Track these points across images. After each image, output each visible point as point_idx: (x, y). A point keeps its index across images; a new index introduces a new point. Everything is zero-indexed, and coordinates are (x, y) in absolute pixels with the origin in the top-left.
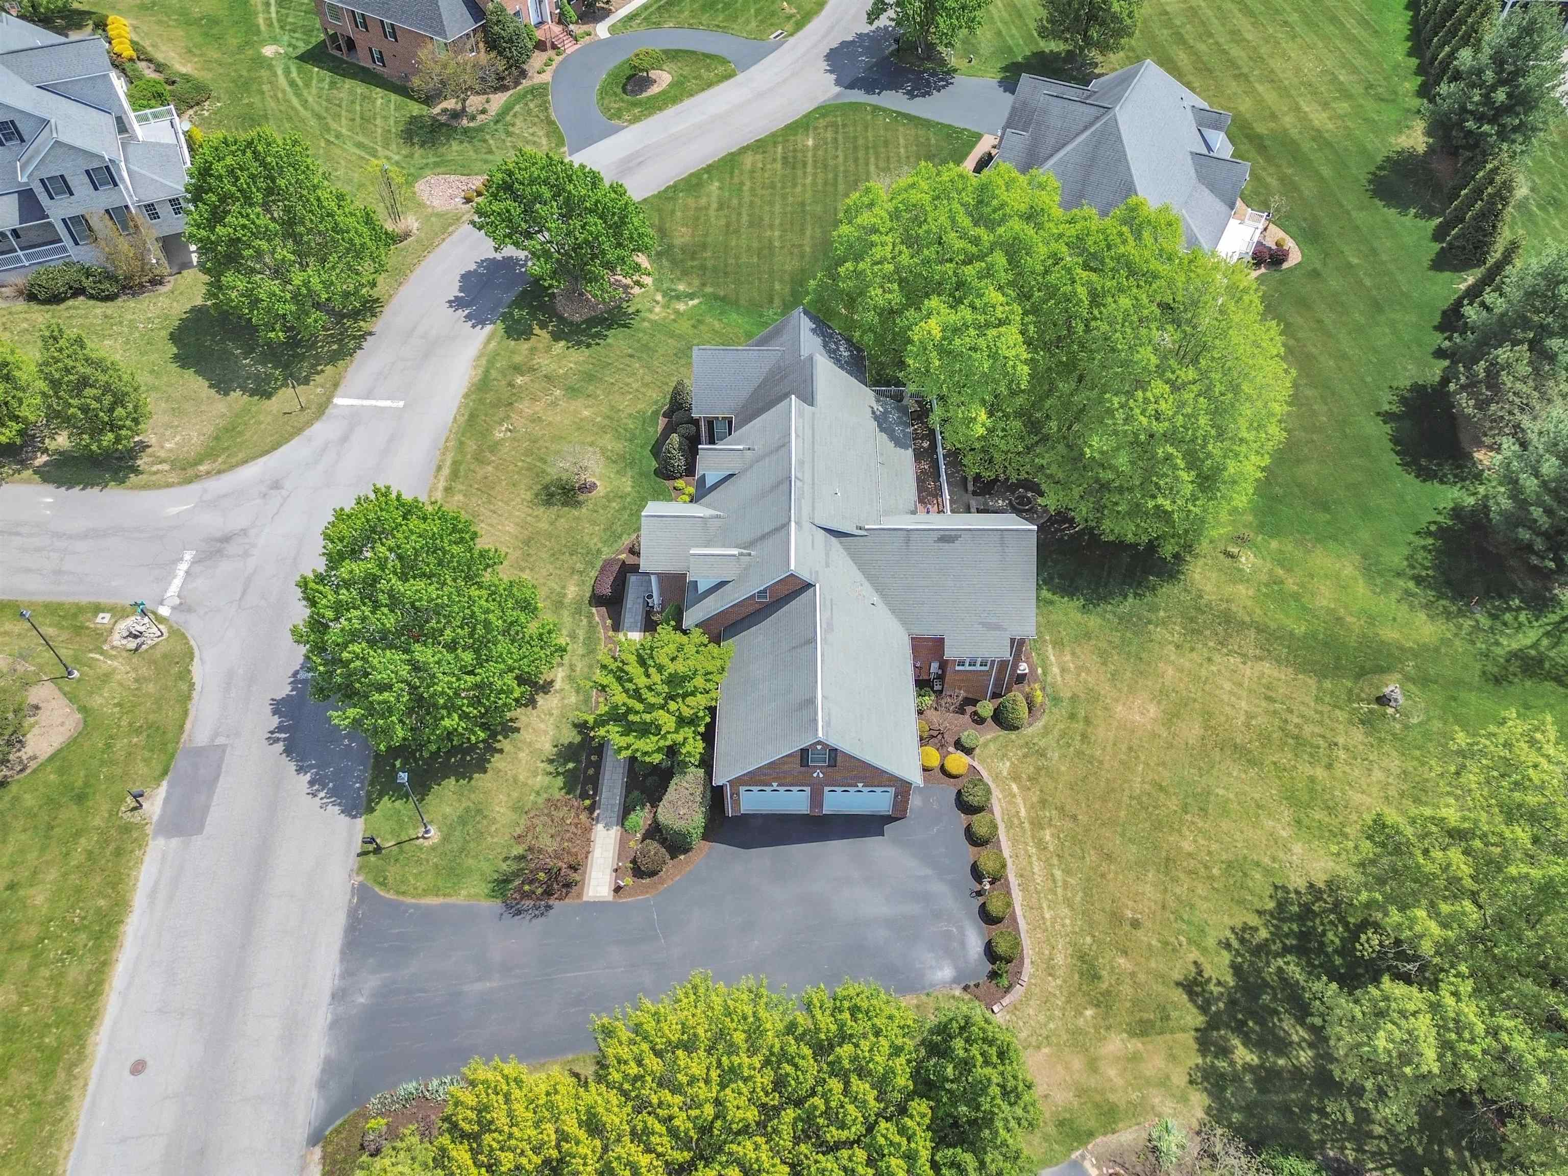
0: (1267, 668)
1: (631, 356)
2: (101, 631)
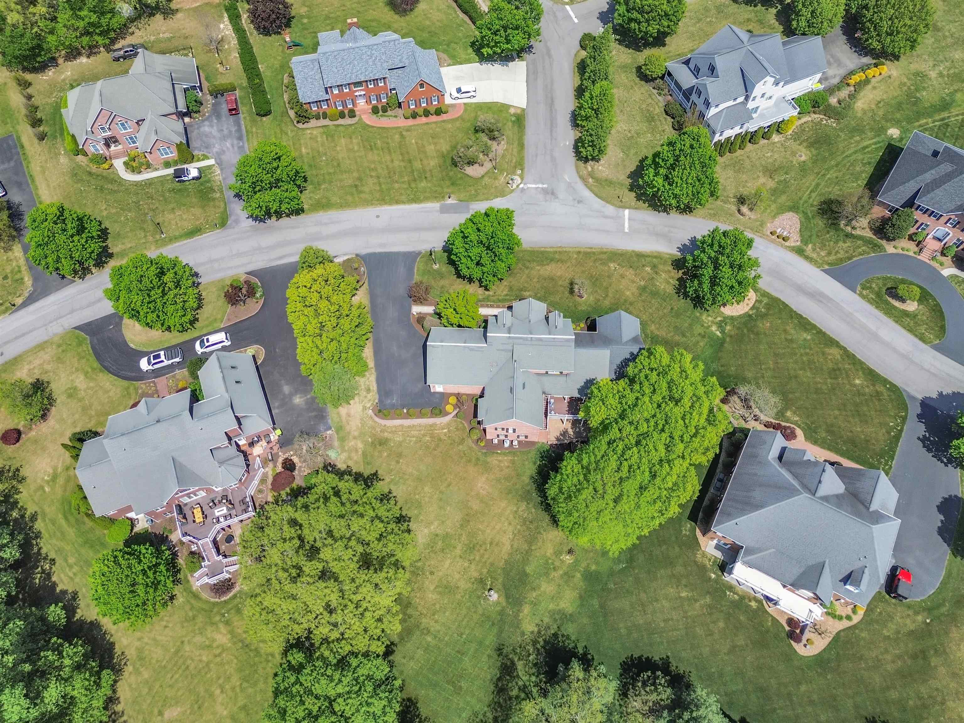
0: (507, 547)
1: (672, 309)
2: (514, 173)
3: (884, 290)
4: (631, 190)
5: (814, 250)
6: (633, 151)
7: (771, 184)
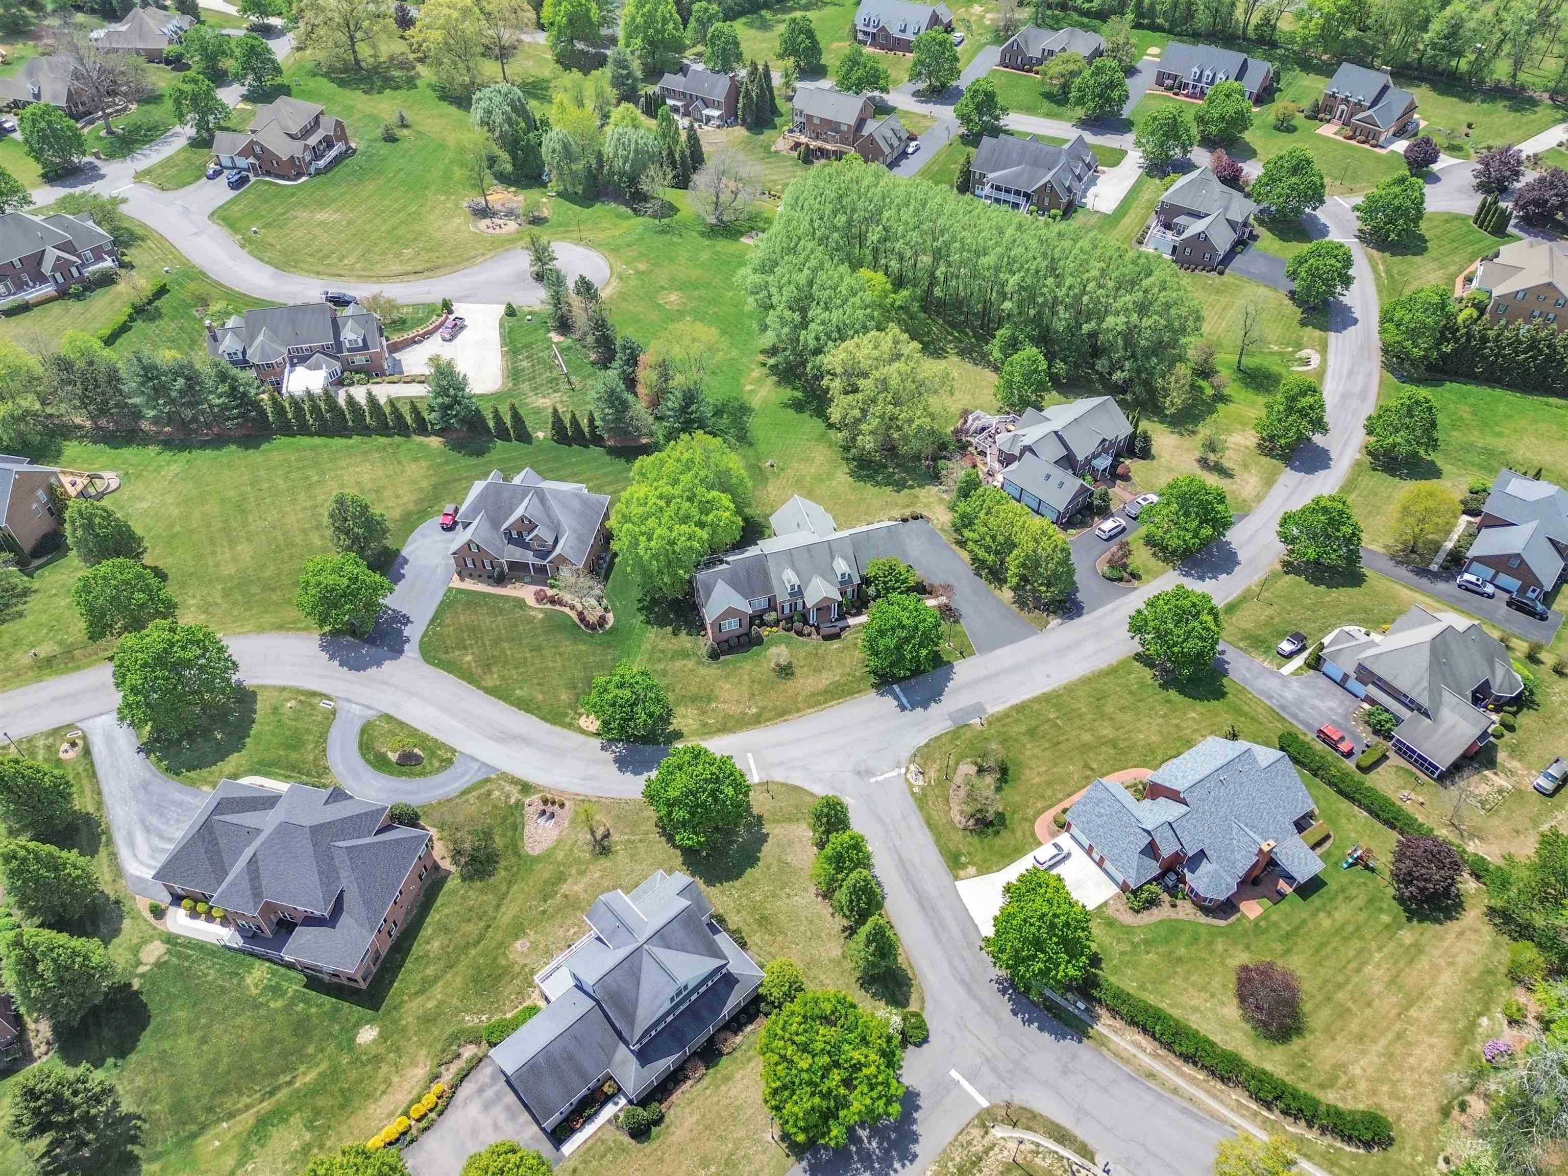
2: (923, 788)
3: (425, 762)
4: (760, 818)
5: (508, 796)
6: (774, 868)
7: (565, 888)
